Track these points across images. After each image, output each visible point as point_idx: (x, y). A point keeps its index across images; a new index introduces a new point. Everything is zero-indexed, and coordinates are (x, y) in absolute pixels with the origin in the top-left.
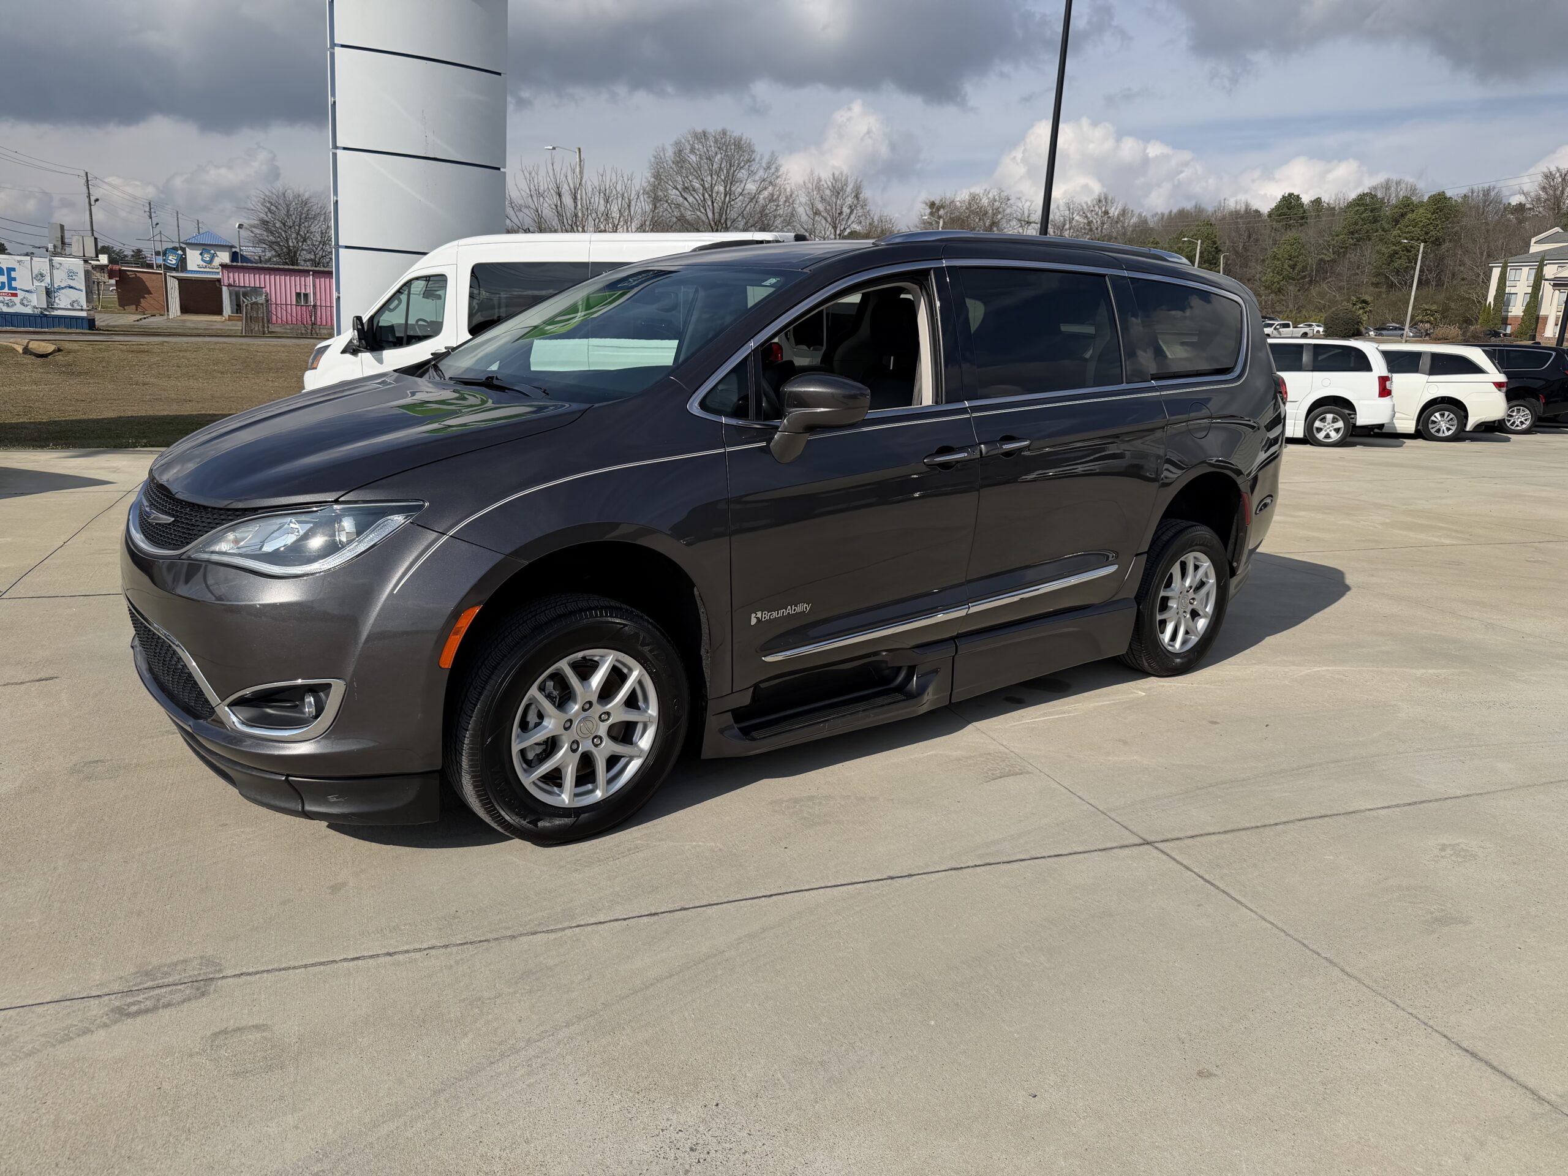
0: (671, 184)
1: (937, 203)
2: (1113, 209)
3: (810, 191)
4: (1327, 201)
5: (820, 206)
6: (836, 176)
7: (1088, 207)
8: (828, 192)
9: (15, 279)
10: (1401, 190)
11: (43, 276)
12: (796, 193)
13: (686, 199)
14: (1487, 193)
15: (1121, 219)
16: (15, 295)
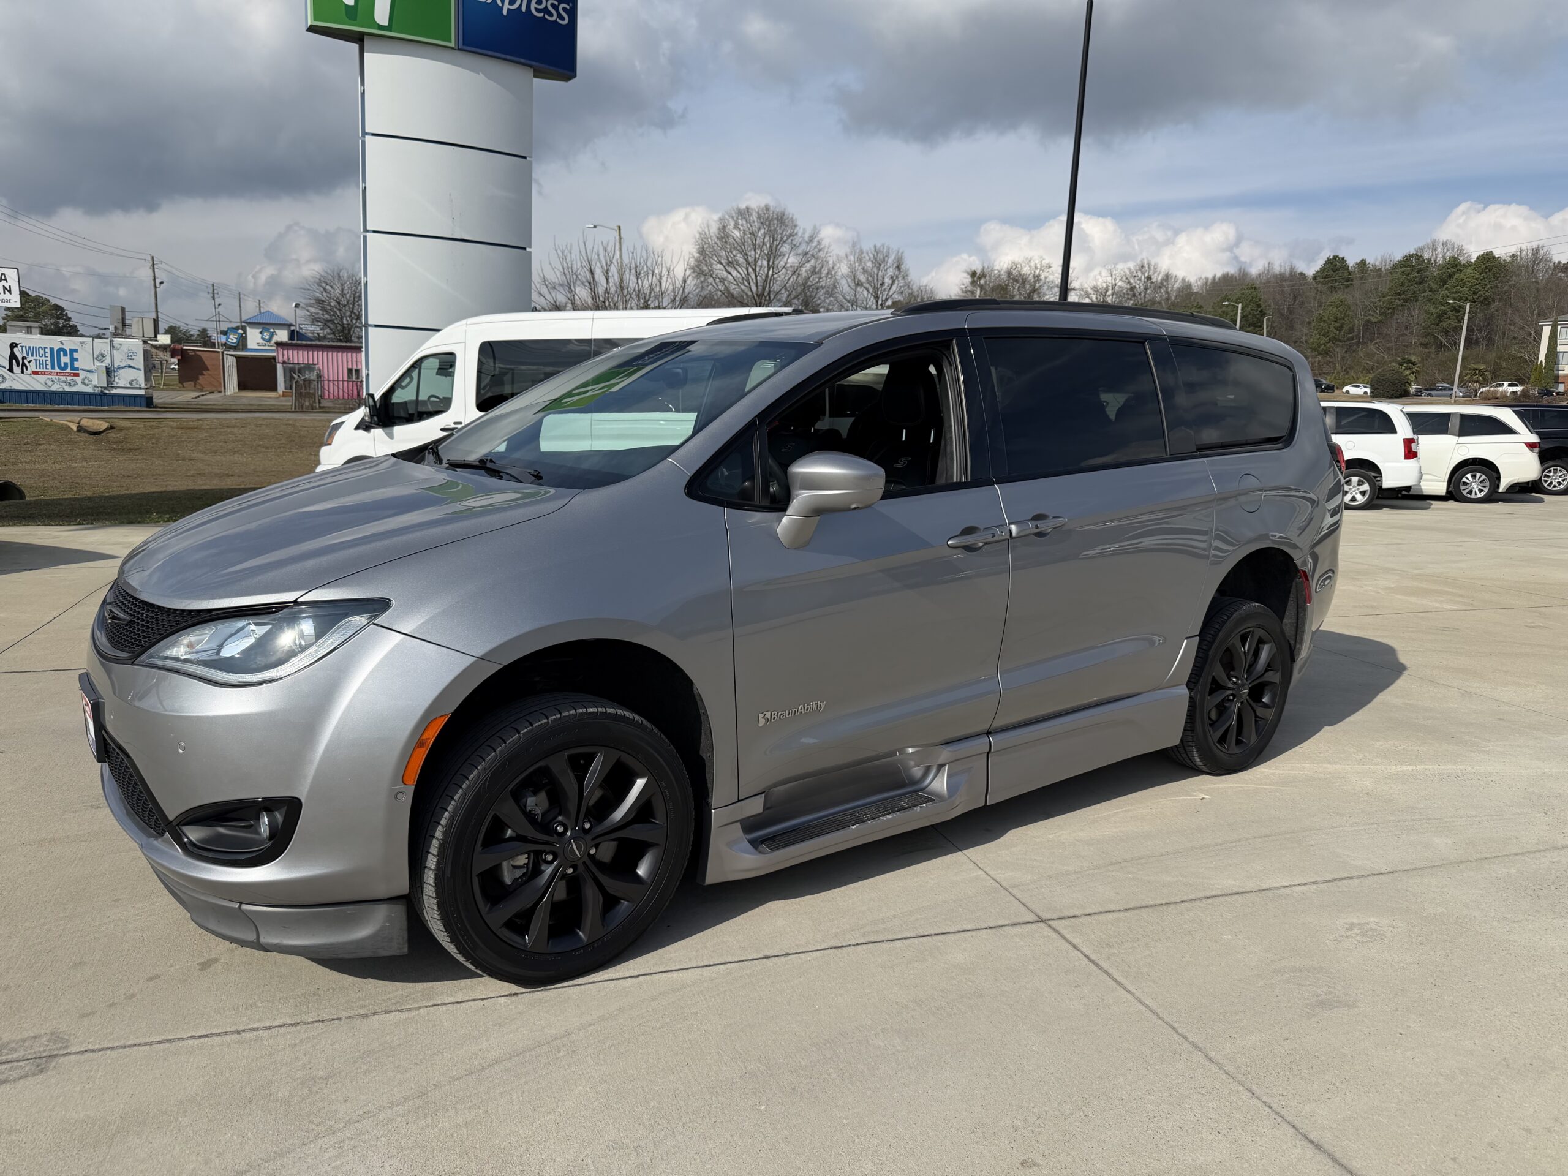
0: (716, 259)
1: (979, 272)
2: (1156, 275)
3: (852, 263)
4: (1372, 262)
5: (863, 278)
6: (877, 248)
7: (1131, 273)
8: (869, 264)
9: (77, 360)
10: (1448, 250)
11: (103, 357)
12: (838, 265)
13: (730, 273)
14: (1536, 251)
15: (1165, 284)
16: (77, 375)
